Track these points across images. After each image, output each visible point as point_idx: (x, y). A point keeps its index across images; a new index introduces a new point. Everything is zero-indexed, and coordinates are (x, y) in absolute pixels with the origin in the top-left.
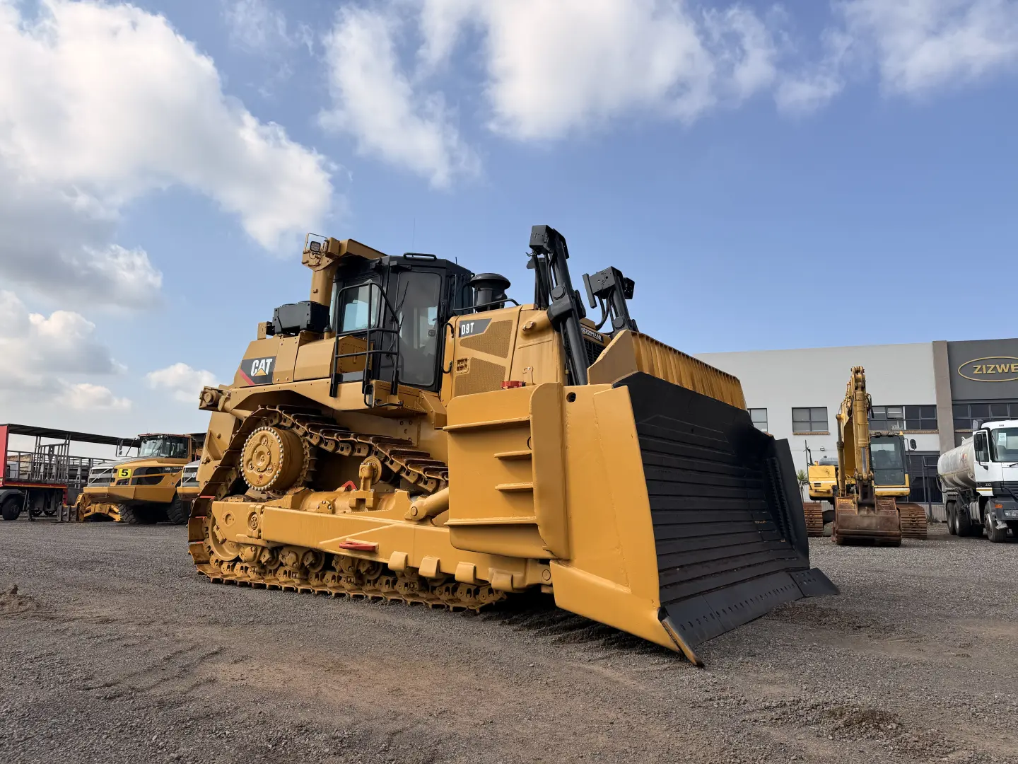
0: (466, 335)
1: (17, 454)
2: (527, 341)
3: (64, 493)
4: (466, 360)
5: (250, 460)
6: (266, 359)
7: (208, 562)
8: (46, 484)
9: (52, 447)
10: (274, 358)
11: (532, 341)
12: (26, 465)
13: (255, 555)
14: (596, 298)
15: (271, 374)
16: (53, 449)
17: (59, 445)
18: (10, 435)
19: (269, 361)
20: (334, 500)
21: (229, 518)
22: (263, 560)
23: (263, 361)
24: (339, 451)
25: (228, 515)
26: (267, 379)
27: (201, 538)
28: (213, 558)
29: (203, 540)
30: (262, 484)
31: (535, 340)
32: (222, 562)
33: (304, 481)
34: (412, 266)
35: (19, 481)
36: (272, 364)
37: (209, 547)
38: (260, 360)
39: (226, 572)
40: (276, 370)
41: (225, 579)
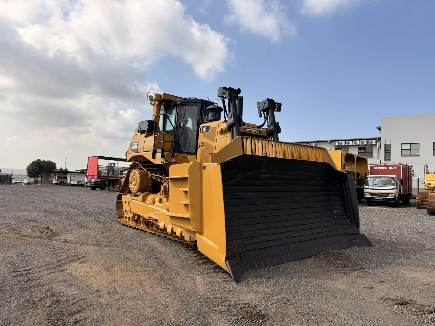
0: (204, 132)
1: (102, 166)
2: (221, 136)
3: (118, 181)
4: (204, 142)
5: (131, 181)
6: (136, 142)
7: (123, 217)
8: (112, 177)
9: (114, 164)
10: (138, 142)
11: (223, 136)
12: (105, 170)
13: (133, 216)
14: (262, 112)
15: (137, 148)
16: (114, 165)
17: (116, 163)
18: (99, 159)
19: (137, 143)
20: (155, 198)
21: (126, 202)
22: (136, 218)
23: (136, 143)
24: (157, 179)
25: (126, 201)
26: (136, 150)
27: (121, 208)
28: (124, 216)
29: (122, 209)
30: (134, 190)
31: (223, 135)
32: (127, 217)
33: (149, 190)
34: (187, 103)
35: (103, 177)
36: (138, 145)
37: (123, 212)
38: (135, 143)
39: (128, 221)
40: (138, 147)
41: (126, 224)
